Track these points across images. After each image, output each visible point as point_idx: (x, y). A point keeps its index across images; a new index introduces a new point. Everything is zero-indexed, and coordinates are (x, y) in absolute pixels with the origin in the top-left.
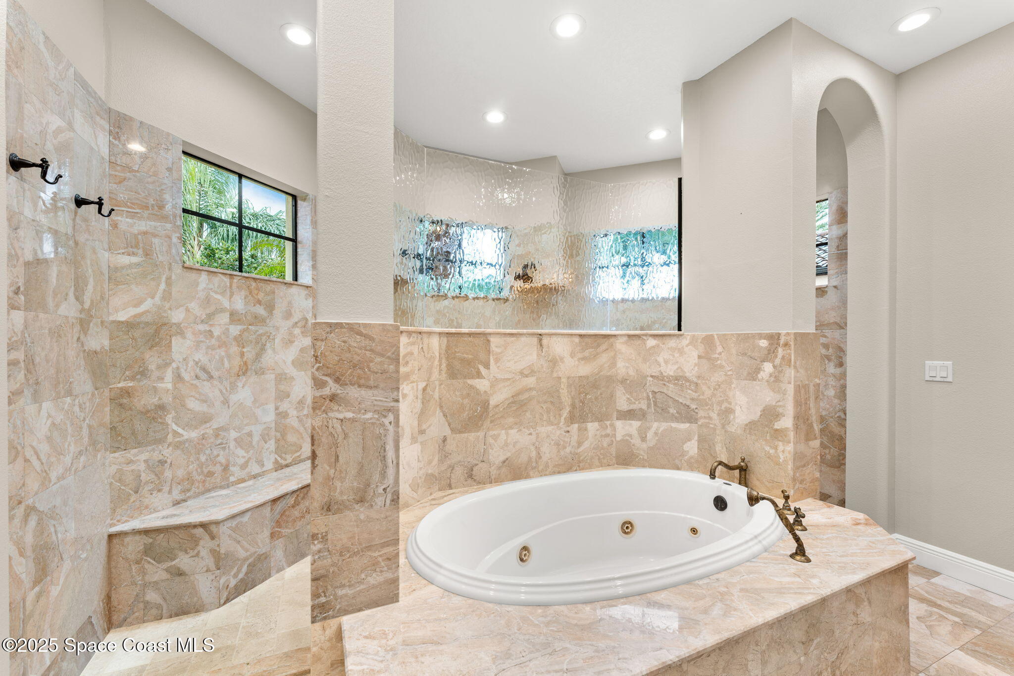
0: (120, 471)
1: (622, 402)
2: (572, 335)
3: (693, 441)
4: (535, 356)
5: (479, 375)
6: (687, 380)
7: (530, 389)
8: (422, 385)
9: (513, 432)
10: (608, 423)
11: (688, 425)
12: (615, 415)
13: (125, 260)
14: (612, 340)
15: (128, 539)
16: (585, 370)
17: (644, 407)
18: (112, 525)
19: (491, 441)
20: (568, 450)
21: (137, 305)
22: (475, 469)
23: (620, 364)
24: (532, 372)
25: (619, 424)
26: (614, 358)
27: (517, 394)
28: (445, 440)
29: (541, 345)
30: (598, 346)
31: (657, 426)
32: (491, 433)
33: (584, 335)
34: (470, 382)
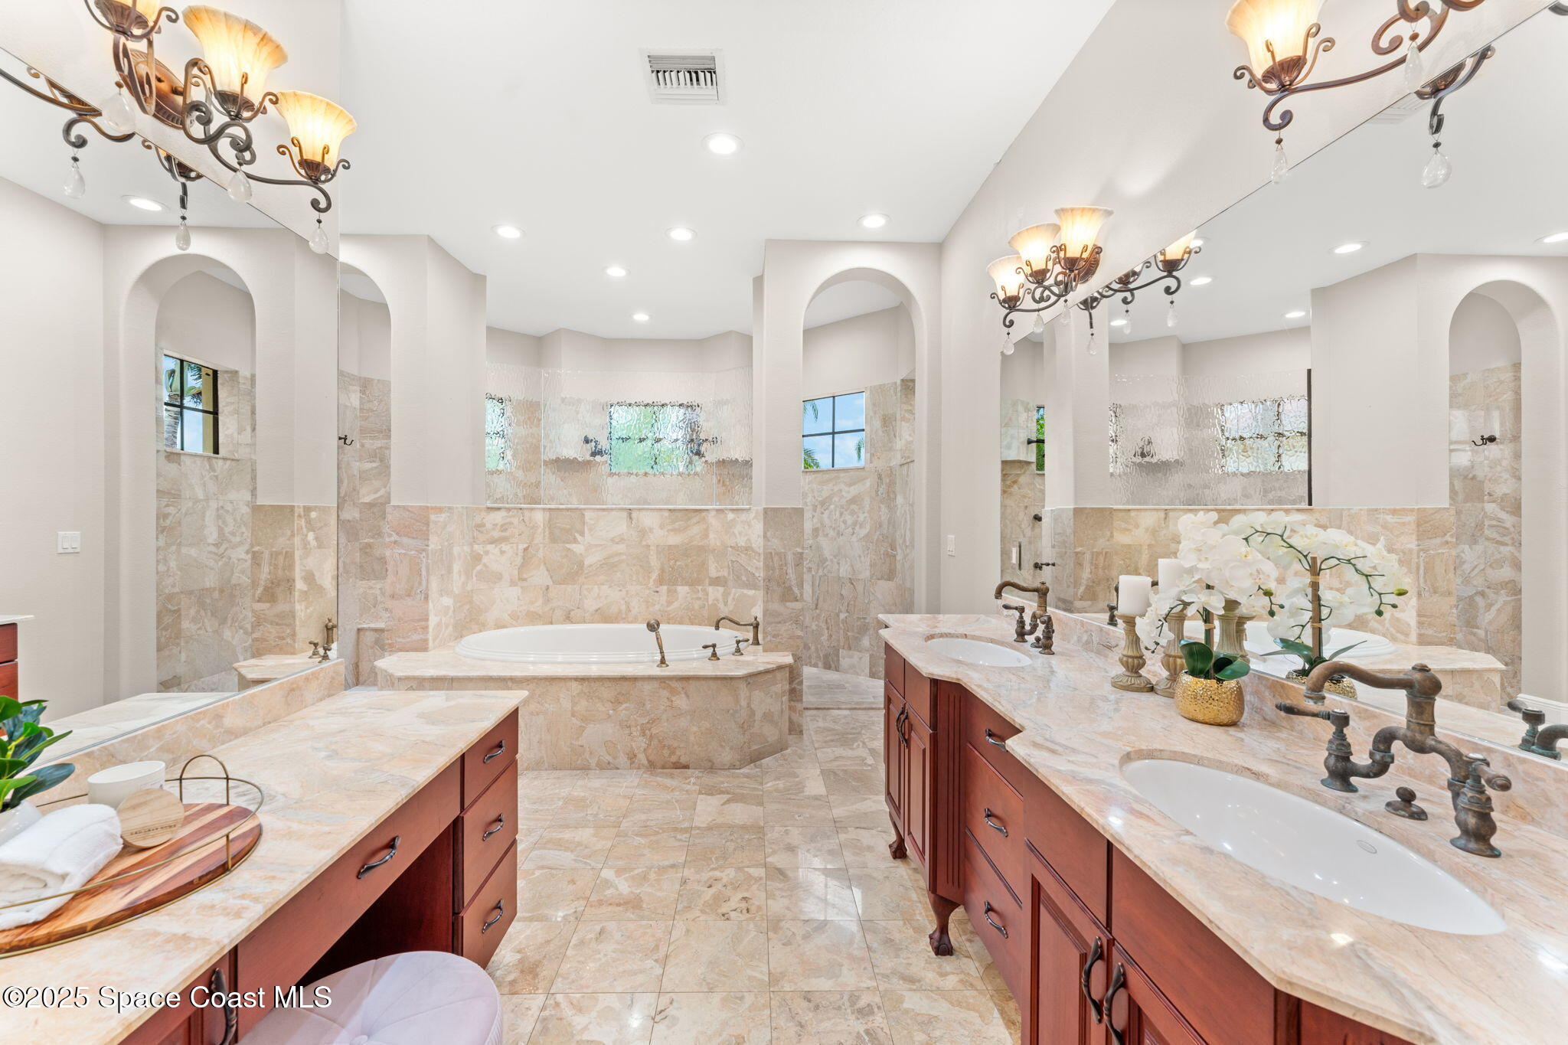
0: (365, 592)
1: (713, 571)
2: (661, 510)
3: (757, 607)
4: (625, 527)
5: (575, 541)
6: (753, 551)
7: (621, 554)
8: (522, 547)
9: (605, 587)
10: (700, 588)
11: (754, 591)
12: (707, 581)
13: (369, 466)
14: (704, 514)
15: (367, 633)
16: (674, 540)
17: (726, 574)
18: (360, 624)
19: (586, 593)
20: (657, 607)
21: (375, 493)
22: (572, 613)
23: (712, 536)
24: (622, 540)
25: (710, 589)
26: (707, 530)
27: (608, 558)
28: (548, 588)
29: (631, 518)
30: (689, 519)
31: (736, 592)
32: (586, 587)
33: (675, 510)
34: (568, 546)
